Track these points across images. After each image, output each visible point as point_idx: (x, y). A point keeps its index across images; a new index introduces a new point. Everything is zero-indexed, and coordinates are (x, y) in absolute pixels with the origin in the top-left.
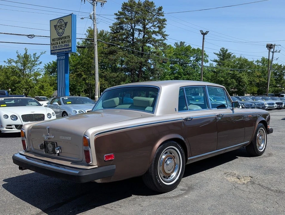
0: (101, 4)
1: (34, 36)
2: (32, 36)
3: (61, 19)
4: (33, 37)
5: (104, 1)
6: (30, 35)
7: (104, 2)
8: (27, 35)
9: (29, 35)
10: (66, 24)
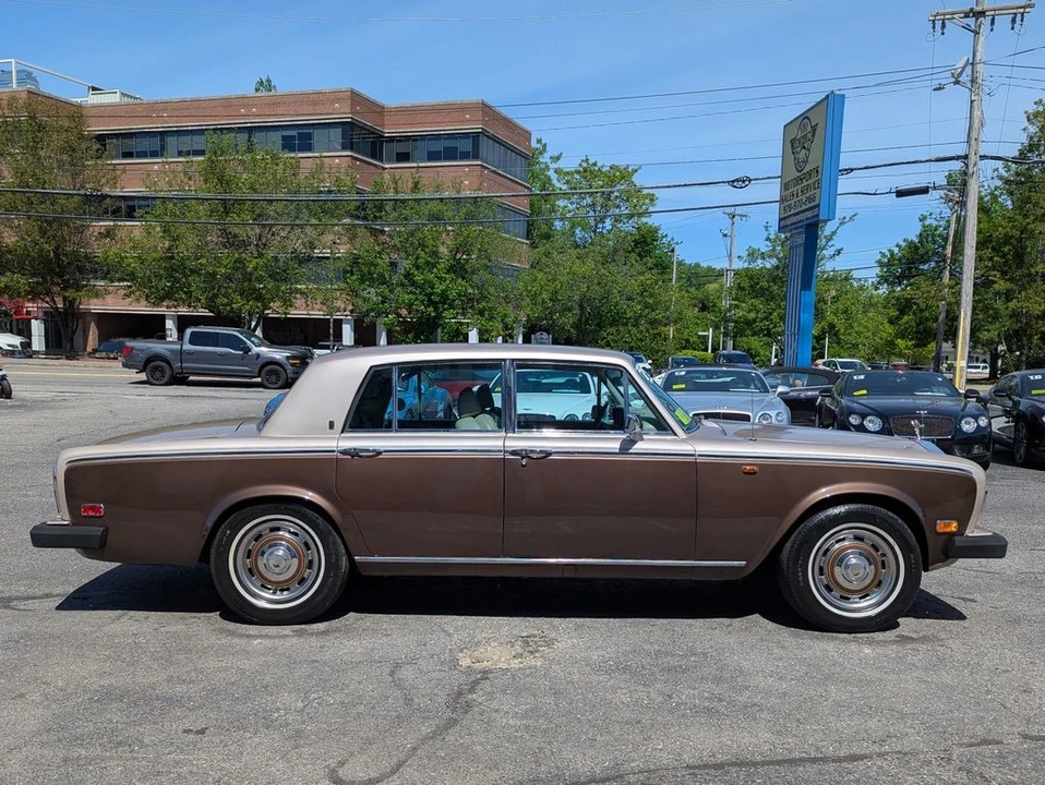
0: (1014, 20)
1: (750, 180)
2: (744, 181)
3: (805, 117)
4: (747, 183)
5: (1024, 7)
6: (737, 180)
7: (1022, 10)
8: (729, 182)
9: (733, 181)
10: (814, 129)
